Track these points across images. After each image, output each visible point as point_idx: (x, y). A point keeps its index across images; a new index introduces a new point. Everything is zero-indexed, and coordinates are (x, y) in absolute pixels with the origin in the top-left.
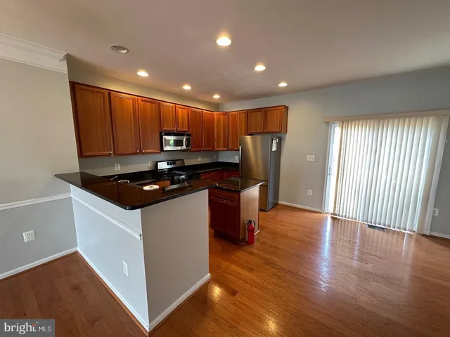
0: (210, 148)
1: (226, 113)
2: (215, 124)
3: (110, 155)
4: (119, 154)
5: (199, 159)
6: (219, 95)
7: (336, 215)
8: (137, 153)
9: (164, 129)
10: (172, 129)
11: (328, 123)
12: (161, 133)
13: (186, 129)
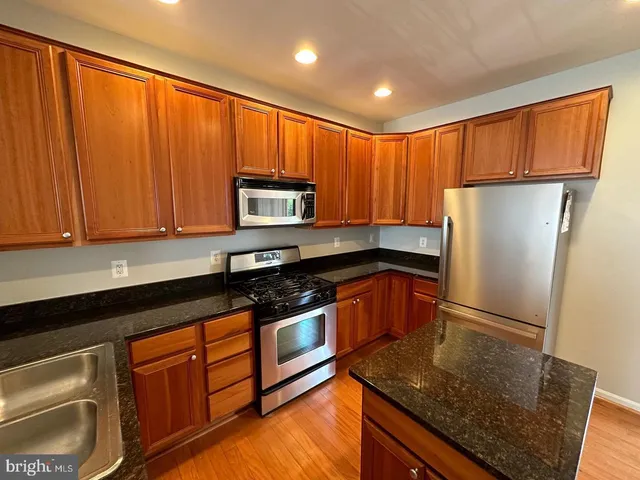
0: (362, 219)
1: (402, 136)
2: (376, 164)
5: (337, 244)
6: (390, 87)
8: (163, 235)
9: (246, 169)
10: (265, 171)
12: (235, 180)
13: (303, 172)
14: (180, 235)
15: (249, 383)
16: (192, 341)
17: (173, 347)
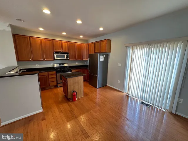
0: (80, 59)
1: (87, 44)
2: (83, 49)
3: (31, 61)
4: (35, 60)
6: (83, 36)
7: (128, 94)
8: (43, 60)
9: (56, 51)
10: (59, 51)
11: (126, 47)
12: (53, 53)
13: (67, 51)
14: (45, 60)
15: (56, 82)
16: (47, 74)
17: (44, 74)
